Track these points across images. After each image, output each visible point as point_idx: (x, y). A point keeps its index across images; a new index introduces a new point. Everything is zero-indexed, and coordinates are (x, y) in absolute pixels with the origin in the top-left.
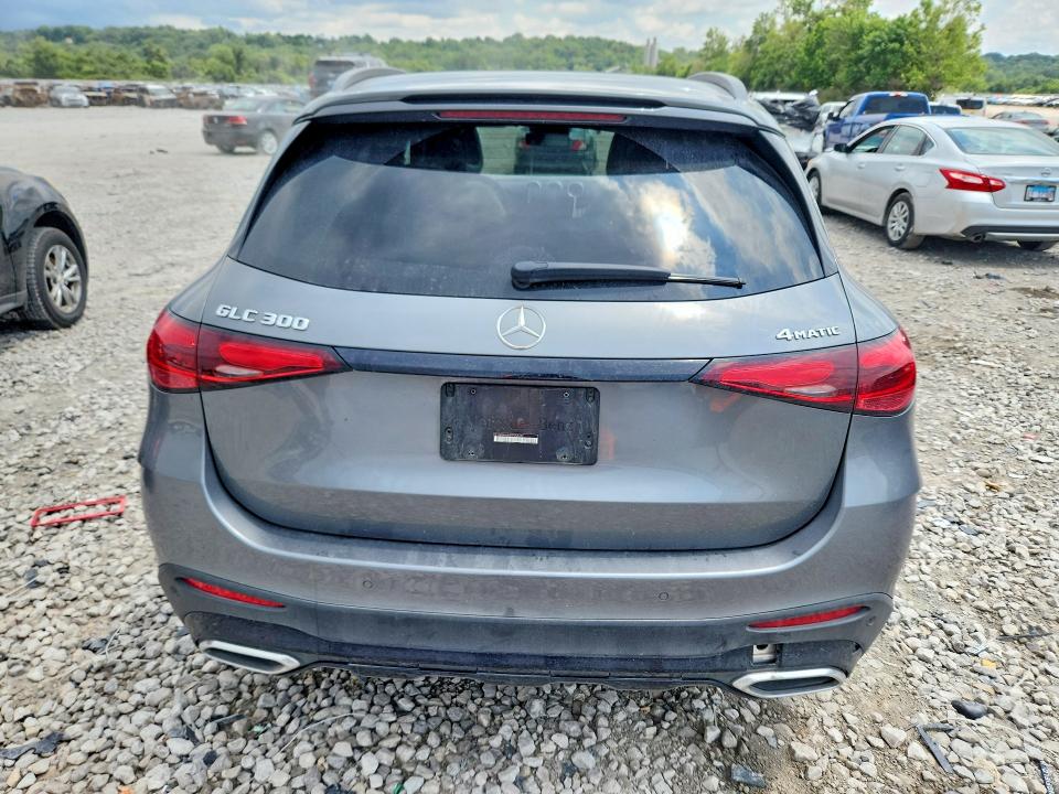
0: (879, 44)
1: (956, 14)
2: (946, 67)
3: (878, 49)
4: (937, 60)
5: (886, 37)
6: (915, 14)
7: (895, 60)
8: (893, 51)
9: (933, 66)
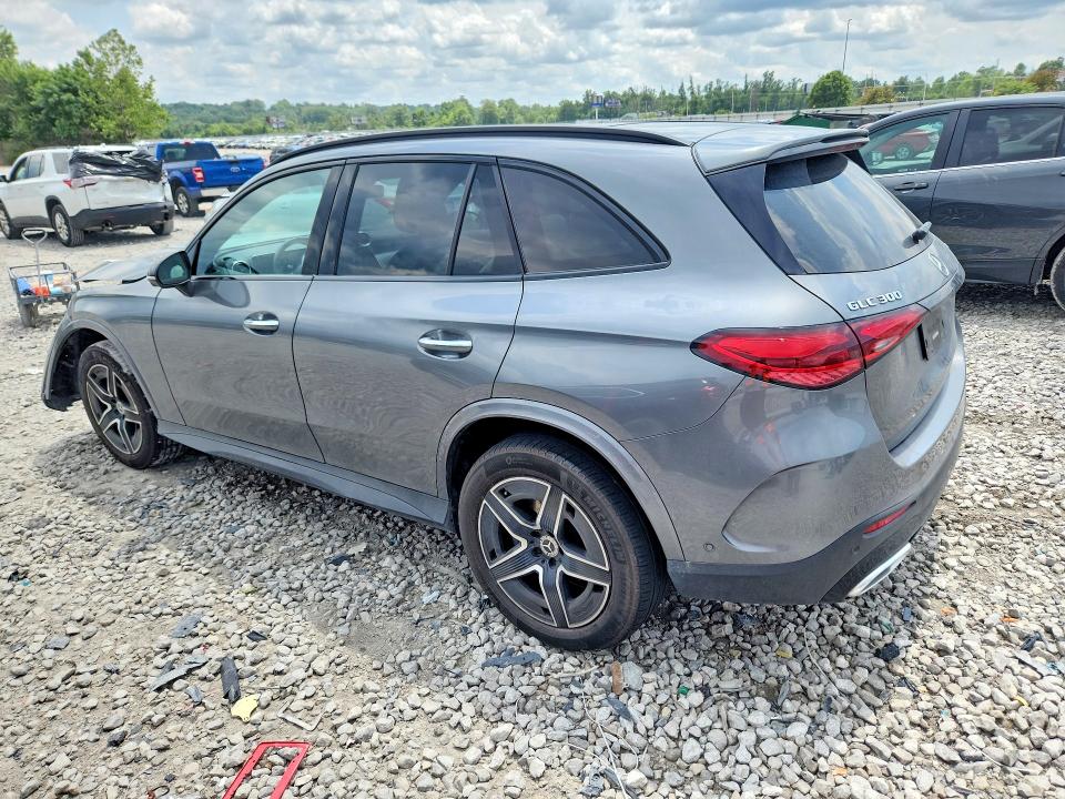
0: (51, 95)
1: (120, 67)
2: (132, 114)
3: (51, 100)
4: (120, 109)
5: (56, 89)
6: (76, 64)
7: (77, 112)
8: (69, 102)
9: (119, 115)
